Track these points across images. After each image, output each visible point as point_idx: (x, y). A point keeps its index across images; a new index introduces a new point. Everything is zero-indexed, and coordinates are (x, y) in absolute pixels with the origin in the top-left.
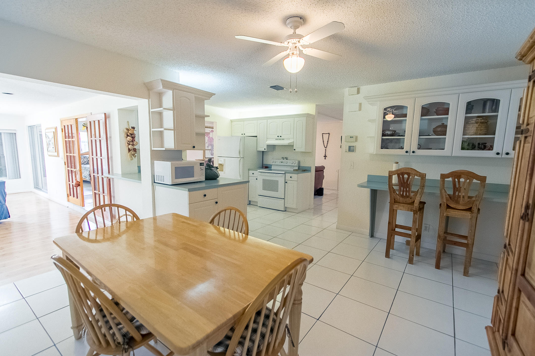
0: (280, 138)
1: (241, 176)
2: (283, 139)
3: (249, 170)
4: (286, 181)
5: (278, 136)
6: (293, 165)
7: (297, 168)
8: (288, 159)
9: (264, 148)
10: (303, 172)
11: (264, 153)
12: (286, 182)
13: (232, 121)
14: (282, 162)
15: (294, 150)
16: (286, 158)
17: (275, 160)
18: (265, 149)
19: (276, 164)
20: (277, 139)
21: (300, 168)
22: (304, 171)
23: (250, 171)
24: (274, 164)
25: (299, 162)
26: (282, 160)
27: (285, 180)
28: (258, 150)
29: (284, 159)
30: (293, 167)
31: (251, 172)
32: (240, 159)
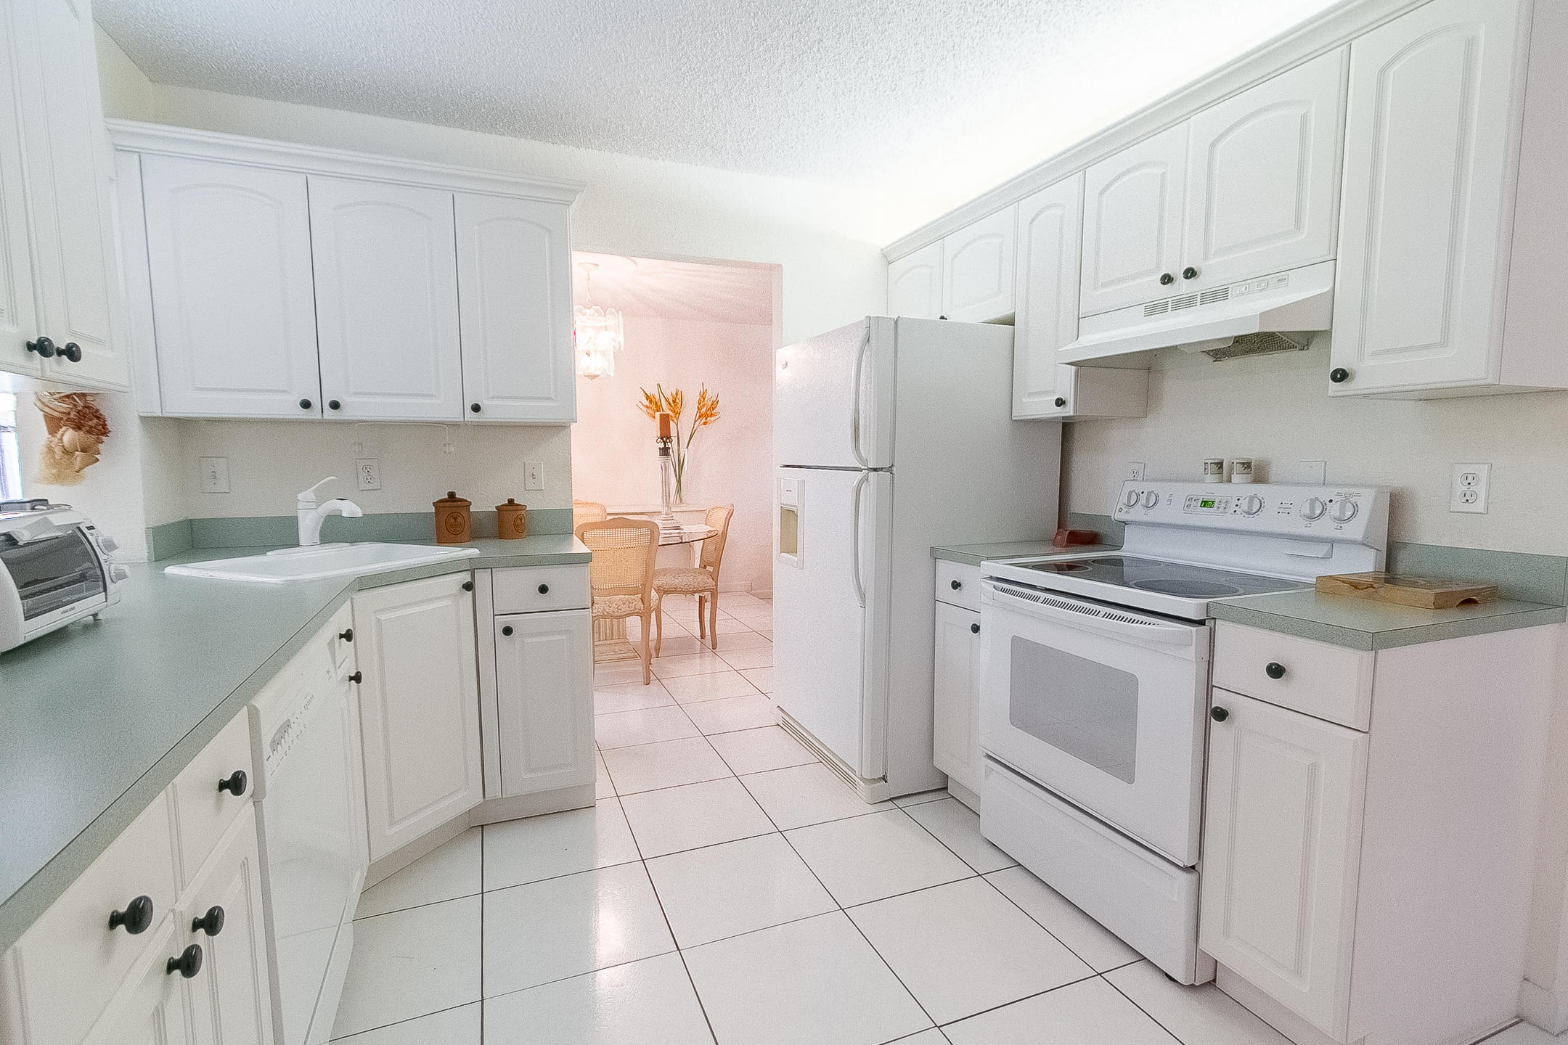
0: (1183, 287)
1: (870, 597)
2: (1219, 295)
3: (935, 554)
4: (1219, 699)
5: (1167, 279)
6: (1324, 528)
7: (1365, 563)
8: (1274, 473)
9: (1052, 392)
10: (1455, 616)
11: (1076, 436)
12: (1221, 714)
13: (888, 259)
14: (1205, 504)
15: (1340, 376)
16: (1247, 465)
17: (1148, 487)
18: (1060, 402)
19: (1153, 516)
20: (1154, 309)
21: (1405, 563)
22: (1469, 602)
23: (940, 564)
24: (1137, 514)
25: (1397, 506)
26: (1211, 488)
27: (1210, 687)
28: (1019, 413)
29: (1230, 481)
30: (1321, 550)
31: (949, 572)
32: (859, 475)
